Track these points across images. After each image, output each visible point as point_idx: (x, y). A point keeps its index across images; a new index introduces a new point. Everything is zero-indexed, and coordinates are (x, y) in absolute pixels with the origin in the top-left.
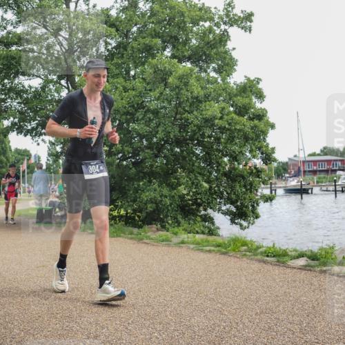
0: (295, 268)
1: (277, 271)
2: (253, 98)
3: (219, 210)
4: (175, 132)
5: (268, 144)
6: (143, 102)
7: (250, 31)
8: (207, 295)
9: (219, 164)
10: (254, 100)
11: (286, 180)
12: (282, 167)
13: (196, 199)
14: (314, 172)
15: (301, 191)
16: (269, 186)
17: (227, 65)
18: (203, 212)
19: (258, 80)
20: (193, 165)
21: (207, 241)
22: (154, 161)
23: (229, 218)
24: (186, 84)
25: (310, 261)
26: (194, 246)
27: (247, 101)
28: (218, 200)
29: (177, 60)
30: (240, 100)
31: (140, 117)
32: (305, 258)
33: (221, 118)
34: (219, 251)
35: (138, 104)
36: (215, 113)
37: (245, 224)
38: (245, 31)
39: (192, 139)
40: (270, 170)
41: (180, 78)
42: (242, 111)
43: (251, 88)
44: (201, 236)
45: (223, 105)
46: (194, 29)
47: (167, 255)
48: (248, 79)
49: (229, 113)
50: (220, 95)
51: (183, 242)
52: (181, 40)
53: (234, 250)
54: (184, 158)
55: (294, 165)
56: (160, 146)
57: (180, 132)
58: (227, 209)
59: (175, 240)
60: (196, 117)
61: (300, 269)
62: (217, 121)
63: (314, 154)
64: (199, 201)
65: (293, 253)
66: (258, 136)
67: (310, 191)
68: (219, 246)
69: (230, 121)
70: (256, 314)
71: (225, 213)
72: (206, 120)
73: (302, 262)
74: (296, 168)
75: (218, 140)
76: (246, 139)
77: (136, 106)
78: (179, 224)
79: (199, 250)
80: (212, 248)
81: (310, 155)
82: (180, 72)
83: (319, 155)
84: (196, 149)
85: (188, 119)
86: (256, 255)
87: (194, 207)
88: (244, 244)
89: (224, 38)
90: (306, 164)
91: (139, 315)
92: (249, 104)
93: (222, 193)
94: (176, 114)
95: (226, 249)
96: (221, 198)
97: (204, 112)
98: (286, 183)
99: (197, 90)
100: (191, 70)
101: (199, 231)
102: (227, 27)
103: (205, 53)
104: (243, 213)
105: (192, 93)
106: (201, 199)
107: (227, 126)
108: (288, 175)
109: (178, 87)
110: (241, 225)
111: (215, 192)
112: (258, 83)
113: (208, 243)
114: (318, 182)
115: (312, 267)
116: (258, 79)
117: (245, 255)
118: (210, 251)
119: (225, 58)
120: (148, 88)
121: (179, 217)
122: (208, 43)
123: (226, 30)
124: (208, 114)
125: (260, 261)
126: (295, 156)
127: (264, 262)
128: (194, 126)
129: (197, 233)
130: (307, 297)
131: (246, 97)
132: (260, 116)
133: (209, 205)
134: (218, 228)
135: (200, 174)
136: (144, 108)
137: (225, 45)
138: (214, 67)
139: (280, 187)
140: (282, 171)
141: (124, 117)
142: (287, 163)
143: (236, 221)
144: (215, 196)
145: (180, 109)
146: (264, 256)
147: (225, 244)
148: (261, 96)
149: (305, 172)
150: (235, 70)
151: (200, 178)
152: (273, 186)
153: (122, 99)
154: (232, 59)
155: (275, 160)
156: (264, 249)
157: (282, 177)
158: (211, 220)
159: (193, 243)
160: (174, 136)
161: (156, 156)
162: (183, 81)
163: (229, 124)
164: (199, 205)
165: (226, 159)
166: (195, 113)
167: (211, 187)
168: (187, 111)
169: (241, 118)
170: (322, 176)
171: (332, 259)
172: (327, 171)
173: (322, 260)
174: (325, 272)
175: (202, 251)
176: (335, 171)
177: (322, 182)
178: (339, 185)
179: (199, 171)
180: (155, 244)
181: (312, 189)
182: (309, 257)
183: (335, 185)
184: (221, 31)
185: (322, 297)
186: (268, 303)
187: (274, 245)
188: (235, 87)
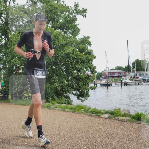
0: (104, 118)
1: (96, 119)
3: (72, 93)
4: (53, 59)
5: (93, 65)
7: (86, 17)
9: (72, 74)
10: (87, 46)
11: (101, 80)
12: (99, 74)
13: (62, 89)
14: (113, 77)
15: (107, 85)
16: (94, 83)
17: (76, 31)
18: (65, 94)
19: (89, 37)
20: (61, 74)
21: (67, 107)
23: (76, 97)
24: (58, 39)
25: (110, 115)
28: (72, 89)
29: (53, 28)
30: (81, 46)
32: (108, 114)
33: (73, 54)
34: (72, 111)
36: (70, 51)
37: (83, 99)
38: (84, 17)
39: (60, 63)
40: (94, 76)
41: (55, 36)
42: (82, 51)
43: (86, 41)
44: (64, 105)
45: (74, 48)
46: (62, 15)
47: (49, 113)
48: (85, 37)
49: (76, 51)
50: (73, 44)
51: (56, 108)
52: (56, 20)
53: (78, 111)
54: (57, 71)
57: (55, 59)
58: (76, 93)
59: (53, 106)
60: (62, 53)
61: (106, 118)
62: (71, 55)
63: (112, 69)
64: (63, 89)
65: (103, 112)
66: (89, 61)
67: (111, 85)
68: (72, 109)
70: (87, 138)
71: (75, 95)
72: (67, 54)
73: (107, 115)
74: (105, 75)
75: (72, 63)
76: (84, 62)
78: (54, 100)
79: (63, 111)
80: (69, 110)
81: (111, 70)
82: (55, 33)
83: (115, 70)
84: (62, 67)
86: (88, 113)
87: (61, 92)
88: (83, 108)
89: (74, 19)
90: (109, 74)
92: (85, 48)
93: (73, 86)
95: (75, 110)
96: (73, 88)
97: (65, 51)
98: (101, 82)
99: (62, 41)
100: (60, 33)
101: (63, 102)
102: (75, 15)
103: (66, 26)
104: (82, 95)
105: (60, 42)
106: (64, 89)
107: (75, 57)
108: (102, 78)
109: (54, 40)
110: (81, 100)
111: (71, 86)
112: (89, 39)
114: (114, 81)
115: (111, 117)
117: (83, 113)
118: (68, 111)
119: (75, 28)
121: (55, 97)
122: (67, 21)
123: (75, 16)
124: (68, 52)
125: (89, 115)
126: (105, 70)
127: (91, 116)
128: (61, 57)
129: (63, 103)
130: (109, 130)
131: (84, 45)
133: (68, 91)
134: (72, 101)
135: (64, 78)
137: (75, 22)
138: (70, 32)
139: (98, 83)
140: (99, 76)
142: (101, 73)
143: (80, 98)
145: (55, 49)
146: (91, 113)
147: (74, 108)
148: (90, 44)
149: (109, 77)
150: (79, 34)
151: (64, 80)
152: (95, 83)
154: (78, 28)
155: (96, 72)
156: (91, 110)
157: (99, 79)
158: (69, 98)
159: (60, 108)
160: (52, 61)
163: (77, 56)
164: (64, 91)
165: (75, 71)
166: (62, 51)
167: (68, 83)
168: (58, 50)
169: (81, 54)
170: (116, 78)
171: (120, 114)
172: (118, 77)
173: (115, 114)
174: (117, 119)
175: (64, 111)
176: (121, 76)
177: (116, 81)
178: (123, 82)
179: (64, 77)
180: (44, 108)
181: (112, 84)
182: (110, 113)
183: (121, 83)
184: (73, 16)
185: (115, 130)
186: (92, 133)
187: (95, 108)
188: (79, 40)
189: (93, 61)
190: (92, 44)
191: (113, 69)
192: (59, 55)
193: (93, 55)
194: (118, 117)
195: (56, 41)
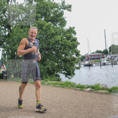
0: (86, 91)
1: (80, 93)
2: (72, 34)
3: (62, 72)
5: (77, 49)
7: (71, 11)
8: (56, 102)
9: (61, 57)
10: (73, 34)
11: (84, 62)
12: (83, 57)
13: (53, 69)
14: (94, 59)
15: (89, 65)
16: (79, 64)
17: (63, 23)
18: (56, 73)
19: (74, 28)
21: (57, 83)
23: (65, 75)
24: (49, 29)
25: (92, 89)
27: (70, 35)
29: (46, 21)
30: (68, 35)
32: (90, 88)
33: (61, 41)
34: (61, 86)
36: (59, 39)
37: (70, 77)
40: (79, 58)
41: (47, 27)
42: (68, 38)
43: (71, 31)
44: (55, 82)
45: (62, 36)
46: (52, 11)
47: (43, 88)
48: (70, 28)
49: (64, 39)
50: (61, 33)
52: (47, 14)
53: (66, 86)
54: (49, 55)
55: (87, 57)
57: (47, 46)
58: (64, 72)
59: (46, 83)
60: (53, 41)
61: (88, 92)
63: (93, 53)
65: (86, 86)
67: (92, 65)
68: (61, 85)
71: (63, 74)
72: (56, 42)
73: (89, 89)
74: (88, 58)
75: (61, 48)
76: (70, 48)
78: (47, 78)
79: (54, 86)
80: (59, 86)
81: (92, 53)
82: (47, 25)
83: (95, 53)
84: (53, 52)
85: (50, 41)
86: (74, 87)
87: (53, 72)
88: (70, 84)
89: (62, 14)
90: (91, 56)
92: (71, 36)
93: (62, 67)
94: (46, 40)
95: (63, 86)
96: (62, 69)
97: (55, 39)
99: (53, 31)
104: (70, 73)
107: (63, 44)
108: (85, 60)
111: (60, 66)
112: (74, 29)
113: (57, 84)
114: (95, 62)
115: (92, 91)
116: (74, 27)
117: (70, 87)
118: (58, 87)
119: (63, 20)
121: (47, 75)
122: (57, 15)
123: (62, 11)
124: (57, 39)
125: (75, 89)
126: (87, 54)
127: (76, 90)
129: (54, 80)
130: (90, 101)
132: (75, 40)
133: (58, 71)
134: (61, 79)
137: (62, 16)
138: (59, 24)
139: (82, 64)
140: (83, 59)
142: (84, 56)
143: (67, 76)
144: (60, 68)
145: (47, 38)
146: (76, 88)
147: (63, 84)
148: (75, 33)
149: (90, 59)
150: (66, 25)
151: (54, 62)
152: (80, 64)
154: (65, 21)
155: (80, 55)
156: (76, 85)
159: (52, 84)
160: (45, 47)
163: (64, 43)
164: (55, 71)
165: (63, 55)
166: (52, 39)
167: (58, 65)
168: (49, 39)
169: (68, 41)
170: (96, 60)
171: (99, 88)
172: (98, 58)
173: (96, 88)
174: (97, 92)
175: (55, 87)
176: (100, 58)
178: (102, 63)
185: (95, 101)
186: (77, 104)
187: (80, 84)
188: (66, 30)
193: (77, 41)
194: (97, 90)
195: (47, 31)
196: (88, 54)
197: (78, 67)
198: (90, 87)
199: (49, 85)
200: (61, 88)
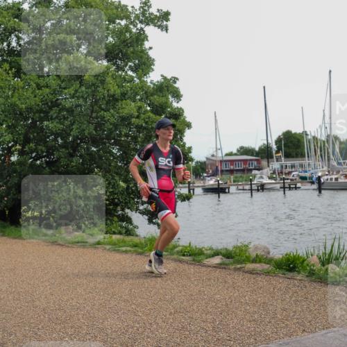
0: (210, 266)
1: (192, 270)
2: (170, 97)
3: (137, 209)
4: (90, 130)
5: (184, 144)
6: (58, 100)
7: (167, 30)
8: (121, 297)
10: (171, 99)
11: (204, 179)
12: (200, 166)
13: (113, 199)
14: (231, 172)
15: (219, 190)
16: (187, 185)
17: (145, 64)
18: (120, 212)
19: (175, 80)
20: (110, 165)
21: (124, 241)
22: (68, 160)
23: (147, 217)
24: (103, 82)
25: (225, 259)
26: (111, 247)
27: (163, 100)
28: (136, 200)
30: (157, 99)
31: (54, 116)
32: (220, 257)
33: (138, 117)
34: (135, 251)
35: (52, 102)
36: (132, 112)
38: (162, 30)
39: (108, 138)
42: (159, 109)
43: (168, 87)
44: (118, 236)
45: (139, 104)
46: (111, 26)
47: (81, 256)
48: (165, 78)
49: (146, 111)
50: (137, 94)
54: (100, 158)
55: (212, 165)
56: (75, 145)
57: (96, 129)
58: (145, 209)
60: (113, 116)
61: (215, 267)
62: (133, 120)
63: (230, 154)
64: (116, 200)
65: (209, 252)
67: (227, 191)
68: (136, 246)
69: (147, 120)
70: (171, 314)
71: (143, 213)
72: (123, 119)
73: (217, 260)
74: (214, 168)
75: (135, 138)
77: (50, 104)
79: (114, 250)
80: (129, 248)
81: (227, 155)
83: (236, 154)
84: (113, 148)
85: (104, 117)
86: (173, 254)
87: (111, 207)
89: (141, 37)
90: (224, 164)
91: (50, 320)
92: (166, 103)
94: (92, 112)
95: (142, 248)
96: (138, 198)
97: (121, 111)
98: (204, 183)
99: (114, 89)
100: (108, 68)
101: (116, 231)
102: (143, 26)
103: (121, 51)
106: (118, 199)
107: (144, 125)
108: (205, 175)
109: (93, 85)
111: (133, 192)
112: (175, 82)
113: (124, 243)
114: (234, 181)
115: (227, 265)
116: (175, 78)
118: (126, 252)
119: (141, 57)
120: (63, 85)
122: (124, 41)
123: (142, 29)
124: (125, 112)
125: (176, 260)
126: (213, 156)
127: (181, 261)
128: (111, 124)
129: (114, 233)
130: (221, 295)
131: (163, 96)
132: (177, 115)
133: (127, 205)
134: (136, 227)
135: (117, 174)
136: (58, 106)
137: (142, 44)
138: (130, 66)
139: (198, 187)
140: (200, 170)
141: (37, 115)
142: (205, 162)
143: (154, 221)
144: (132, 196)
145: (95, 107)
146: (180, 255)
147: (142, 244)
148: (178, 96)
149: (222, 171)
150: (153, 70)
151: (117, 178)
152: (191, 185)
153: (35, 97)
154: (149, 58)
155: (192, 160)
156: (181, 248)
157: (200, 176)
158: (129, 220)
159: (109, 244)
160: (89, 134)
161: (72, 155)
162: (99, 78)
163: (146, 123)
164: (117, 205)
166: (112, 111)
167: (128, 187)
168: (103, 110)
169: (158, 117)
170: (239, 175)
171: (246, 257)
172: (243, 171)
173: (237, 258)
174: (239, 269)
175: (118, 251)
176: (251, 170)
177: (238, 181)
178: (254, 184)
179: (116, 171)
180: (70, 245)
181: (229, 188)
182: (224, 256)
183: (251, 184)
184: (137, 29)
185: (235, 295)
186: (182, 303)
187: (190, 244)
188: (152, 86)
189: (185, 134)
190: (182, 96)
191: (232, 153)
192: (106, 119)
193: (184, 119)
194: (241, 263)
195: (98, 86)
196: (216, 156)
197: (186, 194)
198: (221, 253)
199: (98, 248)
200: (134, 256)
